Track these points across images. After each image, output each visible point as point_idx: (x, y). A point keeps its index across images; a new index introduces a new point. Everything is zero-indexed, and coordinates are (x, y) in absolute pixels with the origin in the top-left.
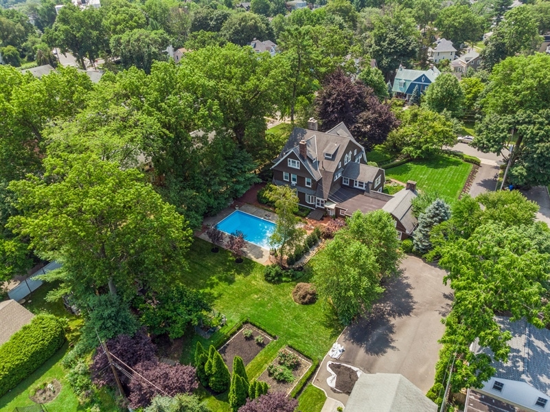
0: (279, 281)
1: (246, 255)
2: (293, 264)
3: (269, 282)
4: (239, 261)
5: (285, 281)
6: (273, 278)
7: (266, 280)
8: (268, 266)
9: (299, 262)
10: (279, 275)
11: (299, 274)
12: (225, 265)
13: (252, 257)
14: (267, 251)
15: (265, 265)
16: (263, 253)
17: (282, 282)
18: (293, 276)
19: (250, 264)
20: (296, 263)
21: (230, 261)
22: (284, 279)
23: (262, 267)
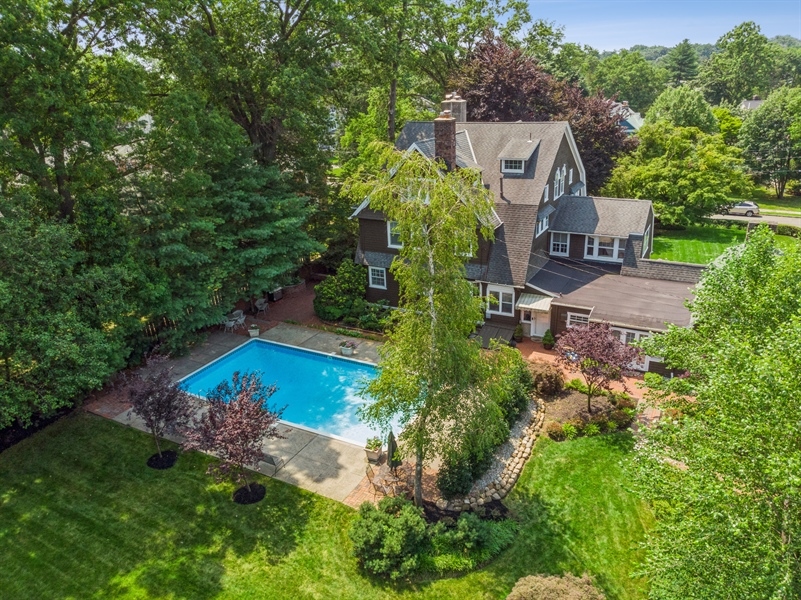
0: (425, 574)
1: (276, 471)
2: (464, 494)
3: (379, 579)
4: (251, 495)
5: (449, 572)
6: (396, 561)
7: (364, 571)
8: (366, 509)
9: (483, 483)
10: (416, 544)
11: (499, 531)
12: (191, 515)
13: (300, 477)
14: (356, 451)
15: (355, 503)
16: (341, 460)
17: (435, 574)
18: (479, 545)
19: (292, 504)
20: (476, 489)
21: (215, 495)
22: (441, 561)
23: (342, 513)
